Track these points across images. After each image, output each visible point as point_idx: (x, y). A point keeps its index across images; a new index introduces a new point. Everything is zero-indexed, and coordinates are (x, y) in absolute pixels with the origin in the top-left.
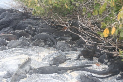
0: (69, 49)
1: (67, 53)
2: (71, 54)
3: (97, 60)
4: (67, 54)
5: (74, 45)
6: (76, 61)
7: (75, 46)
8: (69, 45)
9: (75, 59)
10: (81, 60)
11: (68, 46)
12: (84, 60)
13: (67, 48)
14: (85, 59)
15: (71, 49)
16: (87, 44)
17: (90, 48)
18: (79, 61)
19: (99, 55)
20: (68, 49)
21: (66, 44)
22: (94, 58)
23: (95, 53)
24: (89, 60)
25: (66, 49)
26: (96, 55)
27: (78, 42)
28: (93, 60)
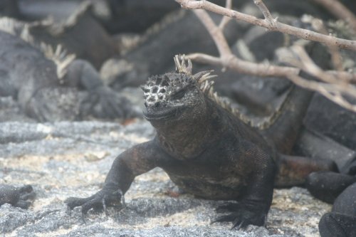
0: (46, 93)
1: (13, 139)
2: (52, 151)
3: (315, 221)
4: (11, 146)
5: (110, 69)
6: (83, 218)
7: (121, 81)
8: (49, 54)
9: (72, 204)
10: (142, 212)
11: (43, 68)
12: (169, 210)
13: (27, 90)
14: (180, 209)
15: (67, 98)
16: (226, 57)
17: (258, 99)
18: (122, 219)
19: (334, 168)
20: (35, 94)
21: (21, 45)
22: (283, 198)
23: (297, 150)
24: (222, 220)
25: (15, 94)
26: (311, 169)
27: (155, 44)
28: (271, 217)
